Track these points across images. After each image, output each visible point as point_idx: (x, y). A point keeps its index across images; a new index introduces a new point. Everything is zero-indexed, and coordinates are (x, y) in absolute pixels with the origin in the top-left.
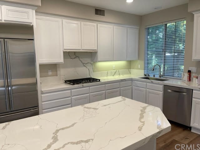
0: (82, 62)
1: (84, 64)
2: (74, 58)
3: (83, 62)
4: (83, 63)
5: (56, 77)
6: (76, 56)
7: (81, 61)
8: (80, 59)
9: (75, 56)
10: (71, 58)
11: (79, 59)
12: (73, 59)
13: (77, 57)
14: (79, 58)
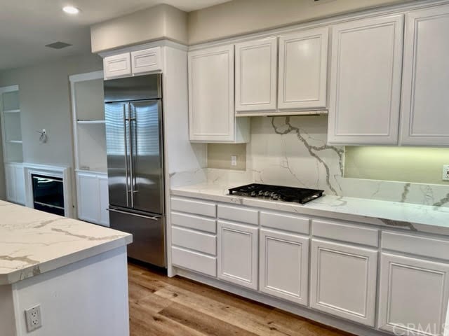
0: (306, 144)
1: (312, 150)
2: (286, 132)
3: (309, 143)
4: (310, 148)
5: (242, 172)
6: (290, 126)
7: (303, 140)
8: (301, 135)
9: (287, 128)
10: (278, 133)
11: (299, 135)
12: (282, 134)
13: (293, 128)
14: (298, 131)
